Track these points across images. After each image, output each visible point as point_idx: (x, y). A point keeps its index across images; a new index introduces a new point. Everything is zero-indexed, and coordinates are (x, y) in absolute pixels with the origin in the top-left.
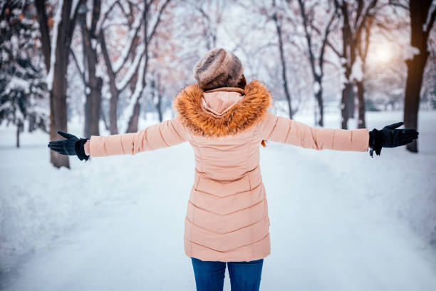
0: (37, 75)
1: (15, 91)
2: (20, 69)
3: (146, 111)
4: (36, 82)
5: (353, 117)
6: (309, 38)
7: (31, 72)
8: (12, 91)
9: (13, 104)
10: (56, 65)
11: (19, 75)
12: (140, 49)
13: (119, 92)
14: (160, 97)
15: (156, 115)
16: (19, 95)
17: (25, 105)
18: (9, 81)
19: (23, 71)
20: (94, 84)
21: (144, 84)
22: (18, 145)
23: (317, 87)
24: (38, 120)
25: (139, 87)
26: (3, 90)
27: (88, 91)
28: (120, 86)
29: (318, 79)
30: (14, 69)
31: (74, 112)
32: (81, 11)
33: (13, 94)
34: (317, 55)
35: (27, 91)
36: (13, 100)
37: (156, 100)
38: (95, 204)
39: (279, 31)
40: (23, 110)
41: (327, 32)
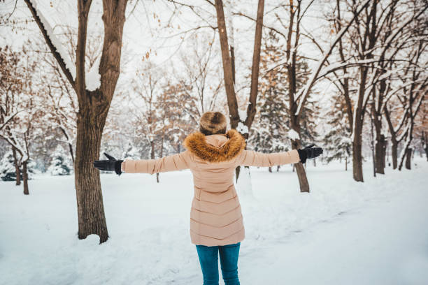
1: (345, 143)
8: (343, 143)
9: (343, 150)
11: (346, 136)
13: (398, 142)
16: (346, 145)
17: (350, 150)
18: (342, 139)
20: (380, 139)
21: (412, 138)
25: (409, 138)
26: (339, 143)
28: (398, 139)
30: (344, 133)
33: (343, 145)
40: (348, 153)
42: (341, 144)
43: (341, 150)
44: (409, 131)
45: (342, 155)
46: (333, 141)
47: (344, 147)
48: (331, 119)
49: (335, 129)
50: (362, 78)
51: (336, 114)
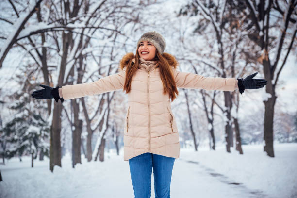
0: (45, 124)
1: (32, 133)
2: (34, 121)
3: (109, 148)
4: (44, 128)
5: (232, 146)
6: (204, 99)
7: (41, 122)
8: (29, 133)
9: (30, 142)
10: (54, 110)
11: (34, 124)
12: (105, 106)
13: (93, 131)
14: (117, 137)
15: (115, 150)
16: (34, 136)
17: (37, 142)
18: (28, 128)
19: (36, 122)
20: (77, 124)
21: (108, 125)
22: (32, 166)
23: (210, 127)
24: (44, 151)
25: (104, 127)
26: (24, 133)
27: (74, 128)
28: (93, 128)
29: (211, 121)
30: (31, 120)
31: (67, 151)
32: (69, 80)
33: (30, 136)
34: (209, 110)
35: (39, 133)
36: (30, 139)
37: (115, 139)
38: (76, 188)
39: (186, 95)
40: (36, 145)
41: (215, 95)
42: (27, 134)
43: (27, 142)
44: (106, 118)
45: (29, 149)
46: (17, 131)
47: (31, 137)
48: (15, 103)
49: (20, 116)
50: (63, 50)
51: (22, 98)
